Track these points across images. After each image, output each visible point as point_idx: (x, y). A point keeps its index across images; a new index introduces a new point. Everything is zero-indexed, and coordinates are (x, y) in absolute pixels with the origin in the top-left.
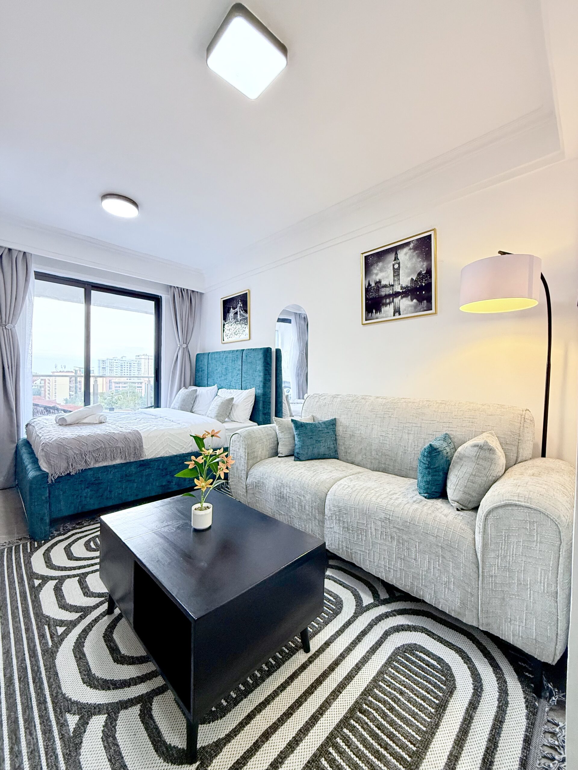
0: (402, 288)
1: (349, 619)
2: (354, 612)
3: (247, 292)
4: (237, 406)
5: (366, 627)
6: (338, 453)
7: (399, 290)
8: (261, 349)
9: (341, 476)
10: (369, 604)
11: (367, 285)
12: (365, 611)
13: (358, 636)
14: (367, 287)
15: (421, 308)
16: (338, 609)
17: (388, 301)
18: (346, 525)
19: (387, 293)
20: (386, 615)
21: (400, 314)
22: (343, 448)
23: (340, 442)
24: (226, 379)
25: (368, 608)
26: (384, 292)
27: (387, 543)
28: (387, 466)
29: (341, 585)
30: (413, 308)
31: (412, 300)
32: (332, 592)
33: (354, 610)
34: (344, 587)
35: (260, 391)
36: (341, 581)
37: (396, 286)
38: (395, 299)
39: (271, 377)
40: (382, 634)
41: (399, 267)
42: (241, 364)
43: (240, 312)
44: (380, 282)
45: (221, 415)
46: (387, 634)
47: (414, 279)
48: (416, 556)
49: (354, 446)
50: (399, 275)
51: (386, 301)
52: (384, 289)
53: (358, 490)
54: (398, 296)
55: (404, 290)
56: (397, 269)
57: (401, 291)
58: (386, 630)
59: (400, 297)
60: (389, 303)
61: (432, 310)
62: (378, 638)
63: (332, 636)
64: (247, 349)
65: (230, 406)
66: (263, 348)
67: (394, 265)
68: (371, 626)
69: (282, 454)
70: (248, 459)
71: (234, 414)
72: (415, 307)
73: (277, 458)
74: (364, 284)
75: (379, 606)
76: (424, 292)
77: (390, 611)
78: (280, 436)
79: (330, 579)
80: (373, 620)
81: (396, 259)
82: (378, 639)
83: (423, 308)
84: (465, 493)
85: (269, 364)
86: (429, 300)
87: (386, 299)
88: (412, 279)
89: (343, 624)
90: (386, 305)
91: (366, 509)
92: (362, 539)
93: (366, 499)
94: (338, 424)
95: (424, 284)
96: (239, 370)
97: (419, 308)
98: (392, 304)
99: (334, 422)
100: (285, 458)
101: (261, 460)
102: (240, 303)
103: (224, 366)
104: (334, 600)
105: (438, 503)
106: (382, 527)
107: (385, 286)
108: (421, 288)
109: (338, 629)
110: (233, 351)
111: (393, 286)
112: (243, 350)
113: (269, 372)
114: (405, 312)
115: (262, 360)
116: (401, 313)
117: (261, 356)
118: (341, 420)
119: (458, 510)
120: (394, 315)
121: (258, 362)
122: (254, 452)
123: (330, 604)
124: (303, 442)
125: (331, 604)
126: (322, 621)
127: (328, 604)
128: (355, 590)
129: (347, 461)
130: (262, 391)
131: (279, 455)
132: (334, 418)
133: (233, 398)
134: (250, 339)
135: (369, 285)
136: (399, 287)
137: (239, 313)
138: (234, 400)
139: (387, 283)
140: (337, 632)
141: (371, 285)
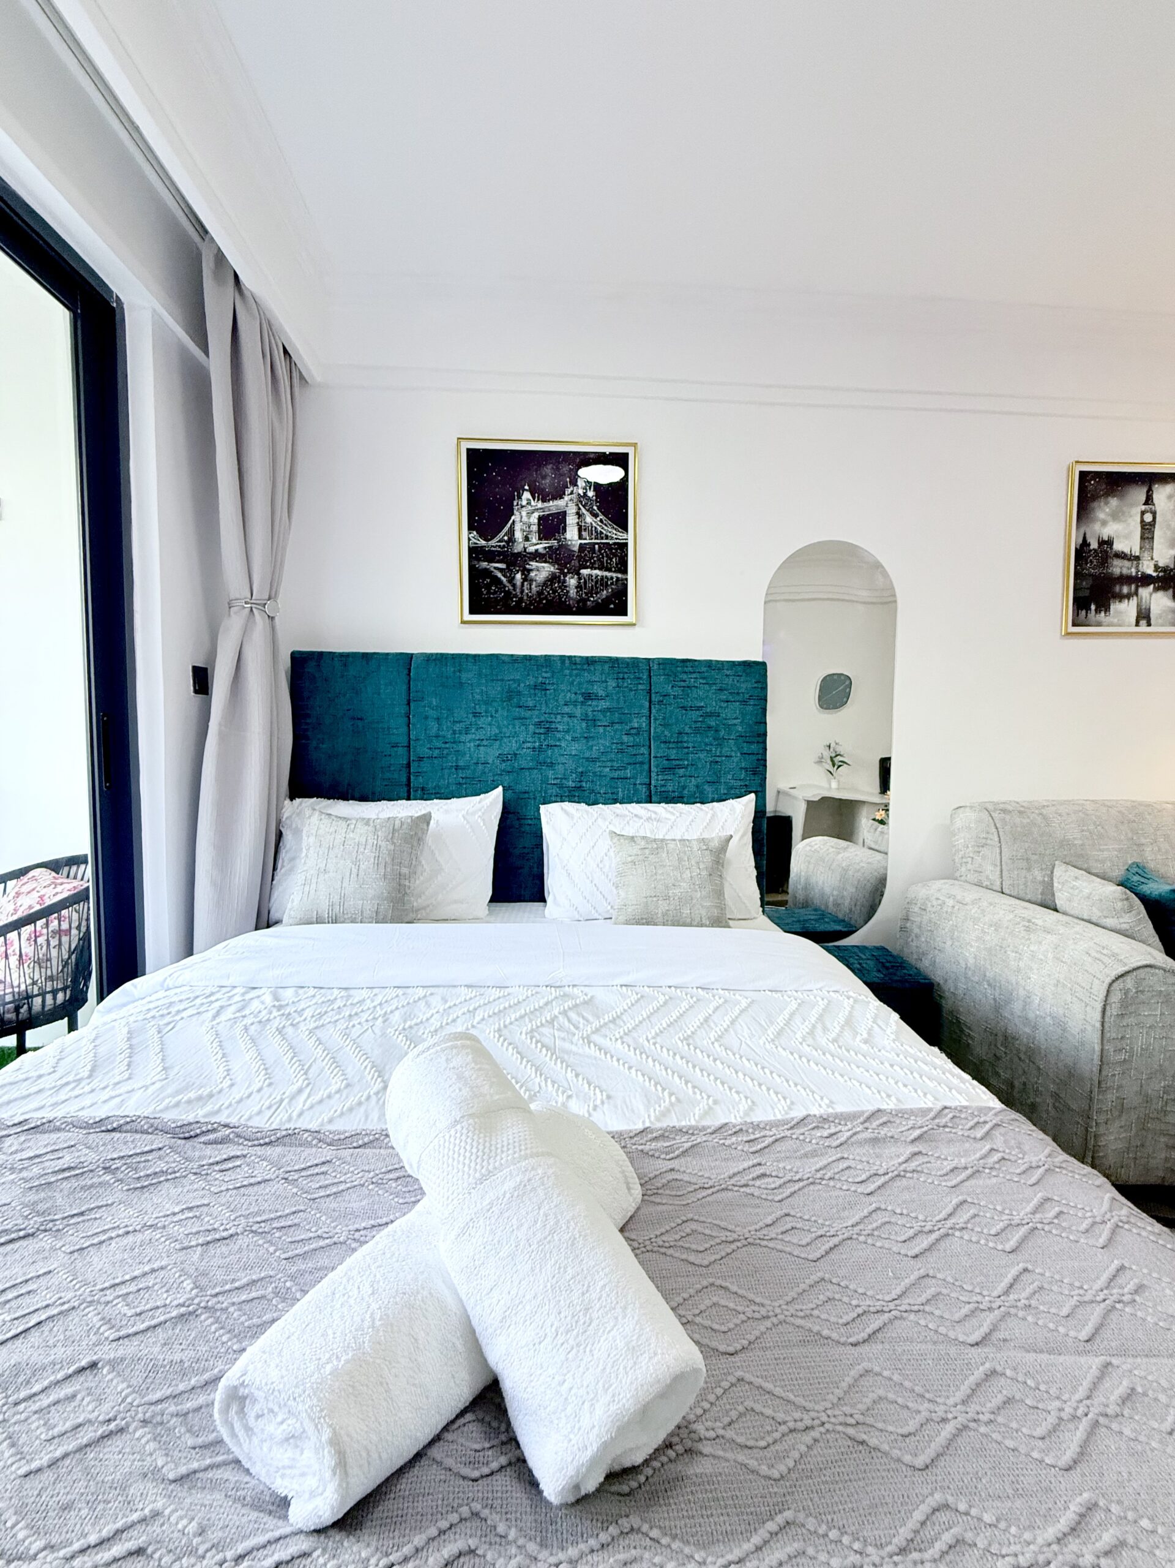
0: (1156, 568)
7: (1150, 571)
11: (1081, 542)
14: (1079, 548)
19: (1125, 571)
26: (1119, 568)
37: (1145, 563)
41: (1154, 518)
44: (1109, 543)
50: (1153, 537)
52: (1117, 562)
55: (1161, 574)
56: (1149, 524)
57: (1155, 574)
67: (1143, 513)
74: (1074, 542)
81: (1149, 500)
107: (1121, 556)
111: (1137, 558)
135: (1085, 543)
136: (1152, 564)
139: (1127, 551)
141: (1089, 545)
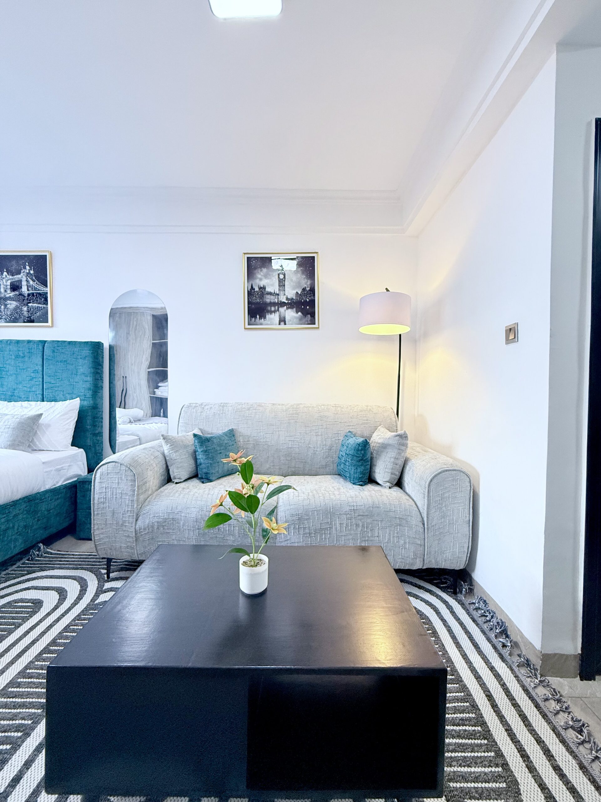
0: (287, 299)
3: (46, 254)
4: (47, 426)
7: (284, 300)
8: (87, 342)
11: (250, 288)
14: (249, 290)
15: (305, 322)
17: (273, 309)
18: (307, 531)
19: (272, 301)
21: (285, 324)
26: (269, 299)
28: (297, 469)
30: (298, 320)
31: (297, 312)
35: (87, 403)
37: (282, 297)
38: (280, 309)
41: (285, 277)
42: (40, 363)
43: (27, 281)
44: (264, 288)
47: (299, 293)
50: (284, 285)
52: (268, 296)
54: (284, 306)
55: (289, 302)
56: (282, 279)
57: (286, 302)
59: (285, 307)
60: (275, 312)
64: (53, 341)
66: (91, 342)
67: (278, 275)
69: (179, 479)
72: (300, 319)
73: (171, 486)
74: (247, 287)
83: (308, 321)
87: (271, 307)
88: (297, 292)
90: (271, 312)
91: (330, 508)
93: (326, 499)
94: (237, 434)
95: (308, 300)
96: (35, 371)
97: (304, 321)
98: (278, 312)
99: (233, 433)
100: (184, 483)
102: (28, 268)
106: (348, 519)
107: (270, 294)
108: (305, 303)
111: (278, 295)
112: (45, 342)
113: (101, 376)
114: (290, 323)
115: (90, 359)
117: (88, 352)
118: (239, 429)
119: (390, 488)
120: (279, 324)
121: (81, 361)
122: (146, 483)
130: (90, 402)
131: (174, 481)
133: (41, 414)
134: (52, 325)
135: (252, 288)
136: (285, 298)
137: (24, 283)
138: (43, 417)
139: (273, 291)
141: (254, 289)
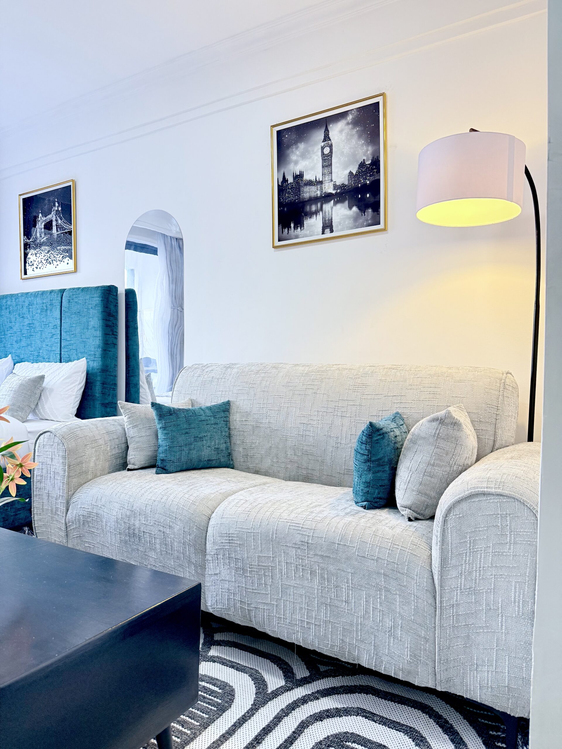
0: (335, 187)
1: (243, 714)
2: (252, 703)
3: (70, 184)
4: (51, 390)
5: (271, 722)
6: (234, 458)
7: (331, 191)
8: (98, 287)
9: (235, 488)
10: (277, 689)
11: (281, 180)
12: (270, 700)
13: (257, 736)
14: (280, 184)
15: (364, 222)
16: (227, 702)
17: (314, 208)
18: (240, 564)
19: (313, 195)
20: (304, 700)
21: (332, 231)
22: (241, 449)
23: (237, 439)
24: (30, 345)
25: (276, 694)
26: (309, 192)
27: (306, 583)
28: (310, 472)
29: (233, 667)
30: (351, 221)
31: (350, 208)
32: (217, 679)
33: (253, 699)
34: (237, 669)
35: (97, 364)
36: (234, 662)
37: (327, 184)
38: (325, 206)
39: (116, 338)
40: (295, 727)
41: (331, 150)
42: (59, 316)
43: (57, 220)
44: (301, 176)
45: (19, 407)
46: (303, 726)
47: (354, 173)
48: (348, 596)
49: (259, 443)
50: (331, 165)
51: (310, 208)
52: (307, 189)
53: (260, 505)
55: (339, 191)
56: (327, 155)
57: (334, 192)
58: (303, 721)
59: (332, 202)
60: (316, 213)
61: (379, 224)
62: (289, 733)
63: (214, 743)
64: (70, 289)
65: (38, 392)
66: (102, 287)
67: (323, 148)
68: (278, 719)
69: (133, 464)
70: (69, 477)
71: (46, 406)
72: (356, 219)
73: (125, 473)
74: (277, 177)
75: (292, 689)
76: (368, 195)
77: (310, 693)
78: (131, 433)
79: (214, 662)
80: (282, 710)
81: (327, 138)
82: (288, 735)
83: (367, 220)
84: (420, 492)
85: (113, 316)
86: (376, 207)
87: (311, 205)
88: (351, 173)
89: (232, 724)
90: (311, 214)
91: (273, 532)
92: (266, 584)
93: (273, 516)
94: (233, 409)
95: (368, 182)
96: (55, 327)
97: (361, 221)
98: (321, 213)
99: (227, 407)
100: (140, 471)
101: (95, 476)
102: (57, 204)
103: (27, 322)
104: (220, 691)
105: (384, 514)
106: (298, 557)
107: (310, 183)
108: (364, 189)
109: (224, 732)
110: (43, 293)
111: (321, 183)
112: (63, 291)
113: (112, 331)
114: (340, 227)
115: (99, 309)
116: (334, 229)
117: (97, 300)
118: (238, 403)
119: (410, 520)
120: (323, 233)
121: (92, 311)
122: (81, 463)
123: (213, 698)
124: (172, 439)
125: (215, 697)
126: (198, 724)
127: (210, 697)
128: (257, 671)
129: (247, 470)
130: (100, 363)
131: (129, 467)
132: (227, 400)
133: (42, 378)
134: (76, 270)
135: (285, 180)
136: (332, 185)
137: (54, 223)
138: (46, 380)
139: (313, 179)
140: (223, 736)
141: (287, 181)
